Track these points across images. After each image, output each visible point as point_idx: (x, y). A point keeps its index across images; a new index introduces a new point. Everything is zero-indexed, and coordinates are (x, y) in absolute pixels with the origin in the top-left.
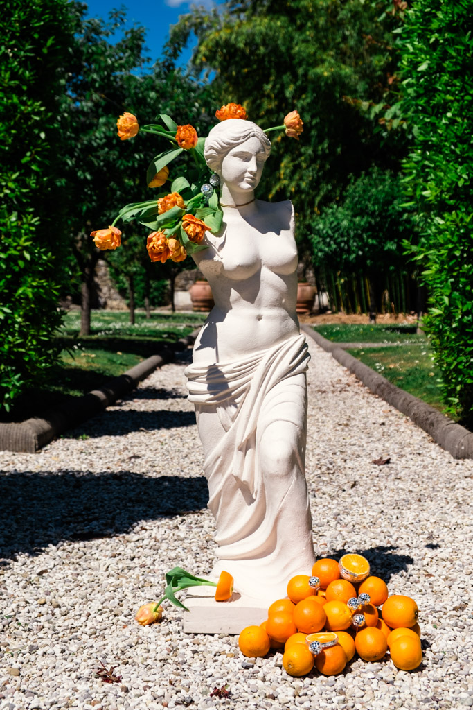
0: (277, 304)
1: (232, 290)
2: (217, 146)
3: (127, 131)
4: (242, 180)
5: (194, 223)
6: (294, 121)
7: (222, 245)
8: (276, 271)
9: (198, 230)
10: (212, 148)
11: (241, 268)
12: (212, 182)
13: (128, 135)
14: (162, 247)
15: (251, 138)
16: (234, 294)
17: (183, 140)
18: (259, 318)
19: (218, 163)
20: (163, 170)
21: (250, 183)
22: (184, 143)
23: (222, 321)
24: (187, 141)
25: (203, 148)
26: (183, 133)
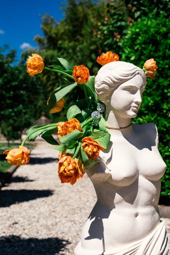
0: (150, 203)
1: (116, 194)
2: (109, 81)
3: (35, 68)
4: (129, 109)
5: (92, 144)
6: (153, 65)
7: (110, 160)
8: (150, 179)
9: (95, 150)
10: (104, 83)
11: (127, 179)
12: (99, 109)
13: (36, 71)
14: (72, 172)
15: (137, 76)
16: (118, 197)
17: (78, 77)
18: (136, 215)
19: (107, 95)
20: (61, 100)
21: (134, 111)
22: (79, 79)
23: (107, 217)
24: (82, 78)
25: (93, 83)
26: (78, 71)
